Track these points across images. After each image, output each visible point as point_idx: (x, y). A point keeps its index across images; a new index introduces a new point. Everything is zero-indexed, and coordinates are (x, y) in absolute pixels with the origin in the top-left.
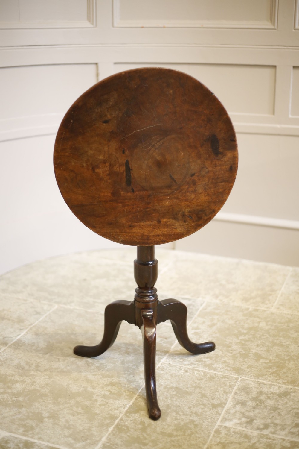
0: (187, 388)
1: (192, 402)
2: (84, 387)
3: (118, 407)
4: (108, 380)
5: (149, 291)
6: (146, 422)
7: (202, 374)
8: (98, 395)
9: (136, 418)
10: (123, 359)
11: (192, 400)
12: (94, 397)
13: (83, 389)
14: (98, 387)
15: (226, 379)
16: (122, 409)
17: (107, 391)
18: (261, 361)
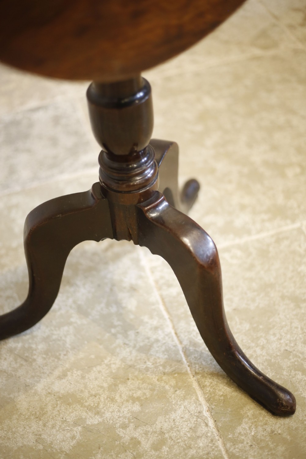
0: (253, 300)
1: (297, 328)
2: (76, 424)
3: (193, 429)
4: (99, 372)
5: (141, 160)
6: (280, 432)
7: (239, 253)
8: (124, 426)
9: (253, 433)
10: (75, 302)
11: (291, 323)
12: (121, 434)
13: (80, 428)
14: (101, 406)
15: (286, 243)
16: (204, 429)
17: (127, 401)
18: (290, 173)
